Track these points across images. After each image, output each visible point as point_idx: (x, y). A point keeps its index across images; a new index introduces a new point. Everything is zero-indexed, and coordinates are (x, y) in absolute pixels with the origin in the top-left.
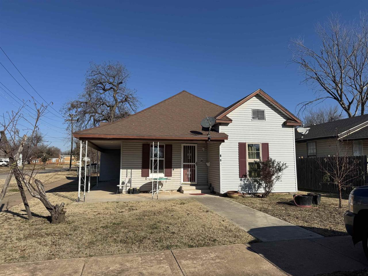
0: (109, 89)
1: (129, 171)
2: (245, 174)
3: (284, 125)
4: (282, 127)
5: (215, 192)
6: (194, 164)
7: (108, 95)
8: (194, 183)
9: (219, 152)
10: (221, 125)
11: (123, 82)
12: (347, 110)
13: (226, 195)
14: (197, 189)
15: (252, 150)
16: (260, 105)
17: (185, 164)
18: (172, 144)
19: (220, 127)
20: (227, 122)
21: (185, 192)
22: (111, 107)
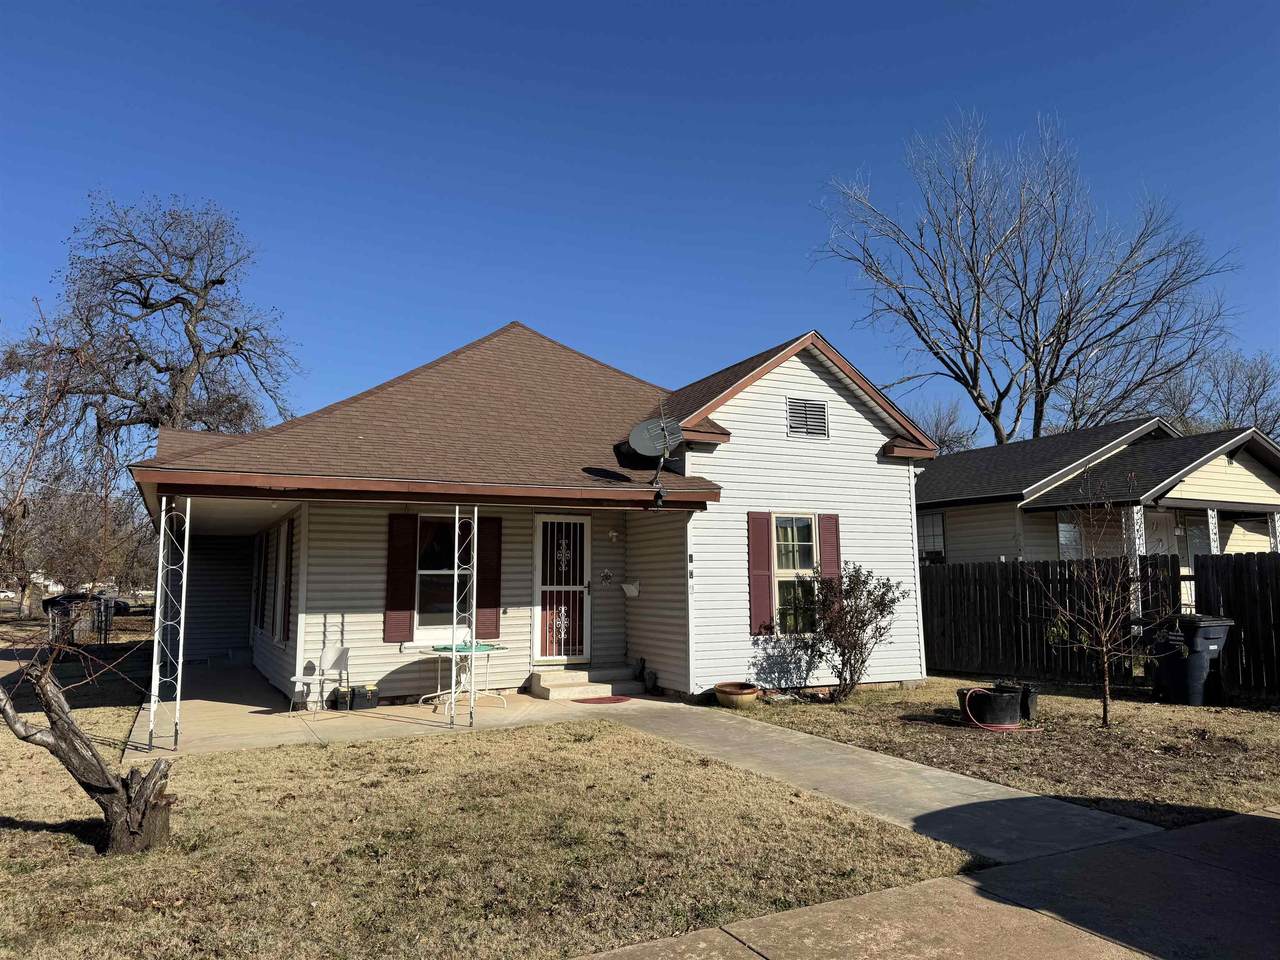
0: (169, 304)
1: (334, 619)
2: (768, 623)
3: (885, 455)
4: (879, 462)
5: (663, 689)
6: (578, 588)
7: (160, 326)
8: (576, 659)
9: (684, 544)
10: (692, 450)
11: (227, 277)
12: (992, 417)
13: (710, 699)
14: (592, 680)
15: (786, 540)
16: (815, 389)
17: (548, 588)
18: (503, 516)
19: (691, 458)
20: (712, 438)
21: (553, 695)
22: (176, 372)
